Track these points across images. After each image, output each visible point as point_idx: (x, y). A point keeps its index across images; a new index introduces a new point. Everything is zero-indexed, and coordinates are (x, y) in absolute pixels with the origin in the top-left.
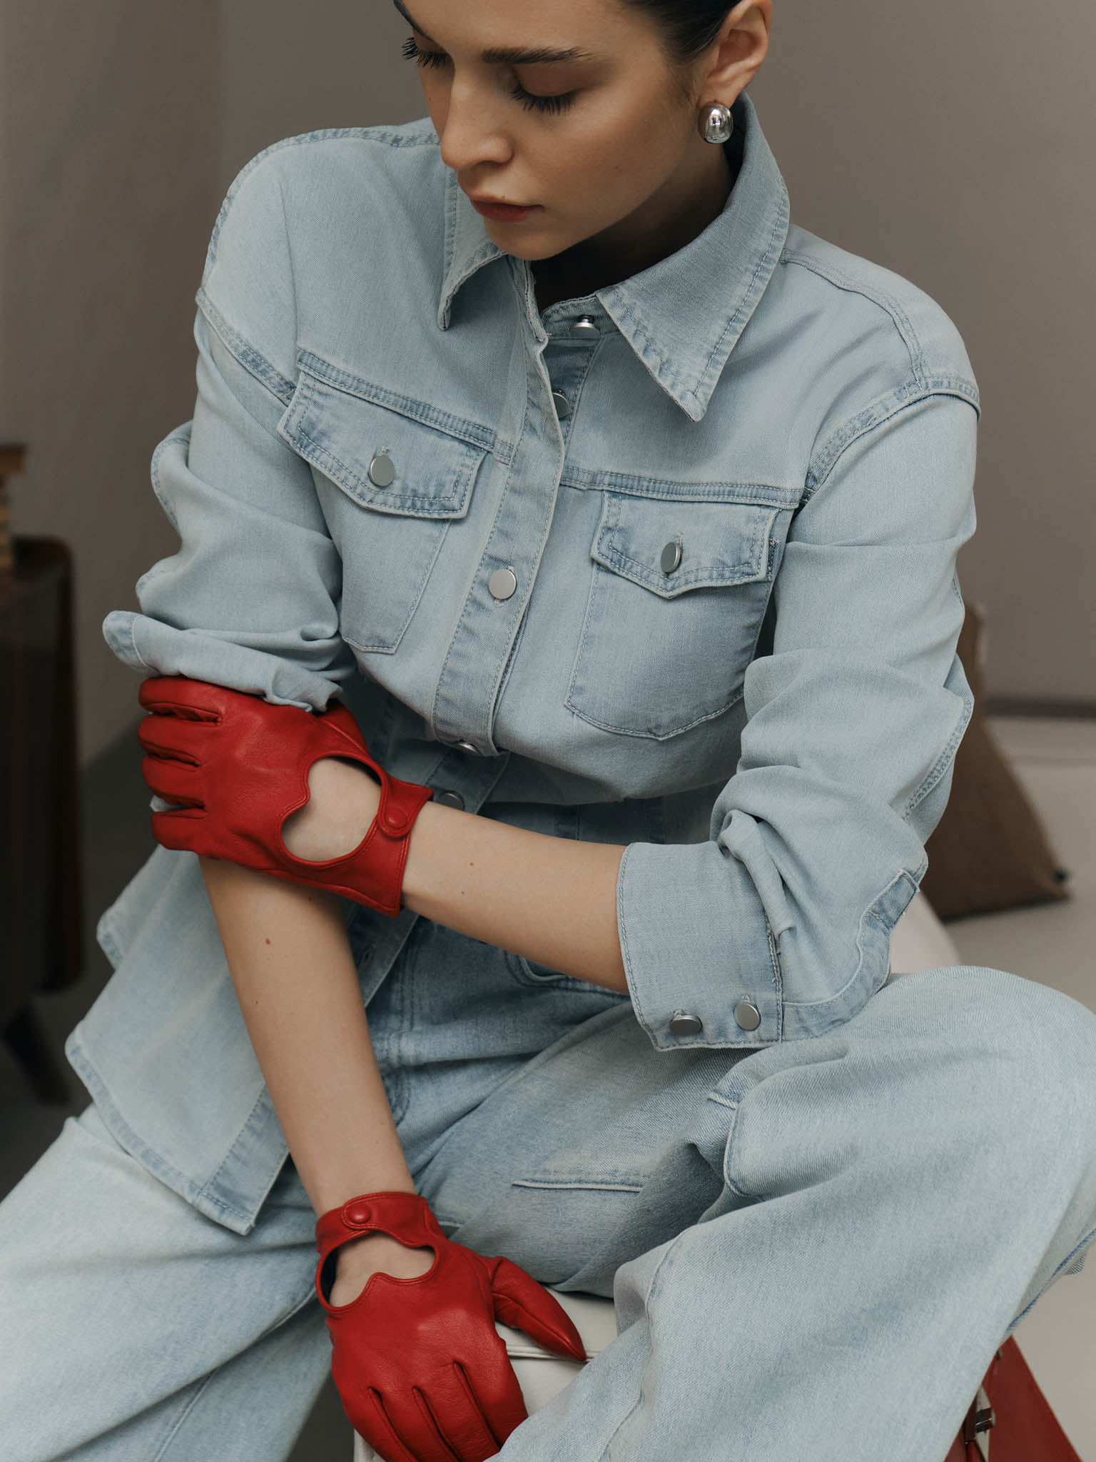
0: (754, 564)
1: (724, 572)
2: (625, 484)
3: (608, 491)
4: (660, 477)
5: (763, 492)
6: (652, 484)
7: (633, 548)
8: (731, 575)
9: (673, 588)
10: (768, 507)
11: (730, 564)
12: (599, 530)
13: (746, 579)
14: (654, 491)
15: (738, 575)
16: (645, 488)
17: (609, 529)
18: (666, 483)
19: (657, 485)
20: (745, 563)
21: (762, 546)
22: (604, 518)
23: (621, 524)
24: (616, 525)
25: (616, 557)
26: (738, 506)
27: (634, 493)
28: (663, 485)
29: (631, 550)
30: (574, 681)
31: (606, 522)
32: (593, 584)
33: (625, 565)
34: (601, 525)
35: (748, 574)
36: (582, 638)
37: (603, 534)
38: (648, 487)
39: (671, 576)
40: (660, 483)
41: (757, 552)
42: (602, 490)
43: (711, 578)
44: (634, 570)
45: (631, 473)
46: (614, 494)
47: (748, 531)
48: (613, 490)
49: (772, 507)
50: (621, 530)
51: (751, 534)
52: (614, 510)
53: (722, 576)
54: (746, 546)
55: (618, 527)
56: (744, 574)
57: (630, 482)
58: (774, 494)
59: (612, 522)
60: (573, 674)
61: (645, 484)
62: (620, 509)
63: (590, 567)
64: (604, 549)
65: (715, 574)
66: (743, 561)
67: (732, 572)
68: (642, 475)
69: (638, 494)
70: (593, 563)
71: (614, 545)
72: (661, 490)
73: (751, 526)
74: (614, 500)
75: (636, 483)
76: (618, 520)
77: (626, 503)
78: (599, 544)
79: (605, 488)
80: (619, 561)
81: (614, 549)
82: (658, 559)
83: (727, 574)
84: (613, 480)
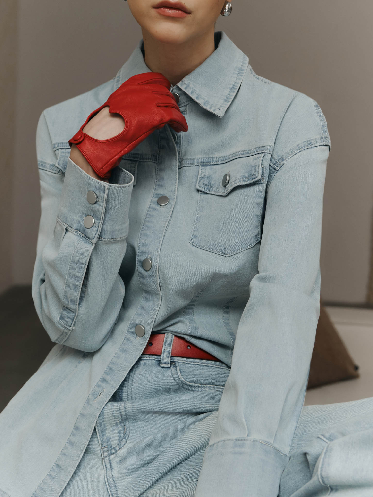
0: (257, 175)
1: (245, 180)
2: (207, 161)
3: (201, 165)
4: (220, 156)
5: (259, 149)
6: (217, 159)
7: (212, 182)
8: (248, 180)
9: (227, 190)
10: (261, 153)
11: (248, 176)
12: (199, 178)
13: (254, 180)
14: (218, 161)
15: (251, 179)
16: (215, 161)
17: (203, 178)
18: (223, 157)
19: (219, 159)
20: (253, 175)
21: (259, 167)
22: (200, 174)
23: (207, 175)
24: (205, 176)
25: (206, 187)
26: (250, 157)
27: (211, 164)
28: (221, 158)
29: (212, 183)
30: (193, 234)
31: (201, 175)
32: (199, 199)
33: (210, 189)
34: (199, 176)
35: (254, 178)
36: (196, 218)
37: (200, 180)
38: (216, 160)
39: (226, 187)
40: (220, 158)
41: (257, 170)
42: (199, 165)
43: (240, 182)
44: (213, 190)
45: (209, 157)
46: (204, 165)
47: (253, 163)
48: (203, 164)
49: (262, 153)
50: (207, 177)
51: (255, 164)
52: (203, 170)
53: (245, 181)
54: (253, 169)
55: (206, 177)
56: (253, 179)
57: (209, 160)
58: (262, 149)
59: (203, 175)
60: (193, 231)
61: (215, 159)
62: (206, 170)
63: (197, 193)
64: (201, 185)
65: (242, 180)
66: (252, 174)
67: (248, 179)
68: (214, 156)
69: (213, 164)
70: (198, 192)
71: (205, 183)
72: (221, 160)
73: (255, 161)
74: (203, 167)
75: (211, 160)
76: (205, 174)
77: (208, 167)
78: (199, 183)
79: (199, 164)
80: (208, 188)
81: (205, 184)
82: (221, 183)
83: (247, 180)
84: (202, 160)
